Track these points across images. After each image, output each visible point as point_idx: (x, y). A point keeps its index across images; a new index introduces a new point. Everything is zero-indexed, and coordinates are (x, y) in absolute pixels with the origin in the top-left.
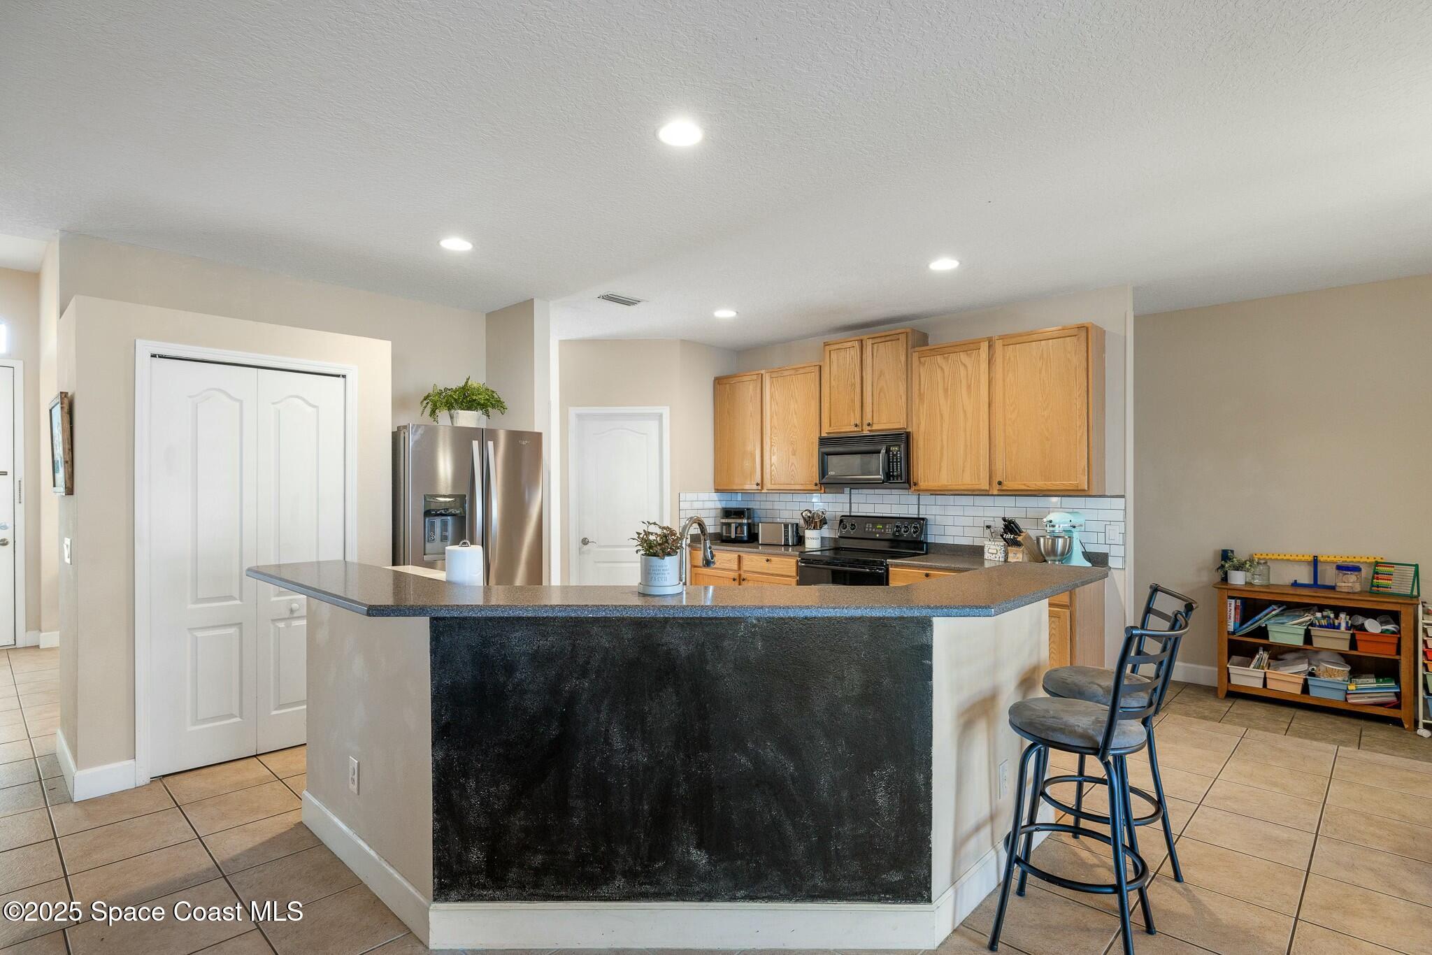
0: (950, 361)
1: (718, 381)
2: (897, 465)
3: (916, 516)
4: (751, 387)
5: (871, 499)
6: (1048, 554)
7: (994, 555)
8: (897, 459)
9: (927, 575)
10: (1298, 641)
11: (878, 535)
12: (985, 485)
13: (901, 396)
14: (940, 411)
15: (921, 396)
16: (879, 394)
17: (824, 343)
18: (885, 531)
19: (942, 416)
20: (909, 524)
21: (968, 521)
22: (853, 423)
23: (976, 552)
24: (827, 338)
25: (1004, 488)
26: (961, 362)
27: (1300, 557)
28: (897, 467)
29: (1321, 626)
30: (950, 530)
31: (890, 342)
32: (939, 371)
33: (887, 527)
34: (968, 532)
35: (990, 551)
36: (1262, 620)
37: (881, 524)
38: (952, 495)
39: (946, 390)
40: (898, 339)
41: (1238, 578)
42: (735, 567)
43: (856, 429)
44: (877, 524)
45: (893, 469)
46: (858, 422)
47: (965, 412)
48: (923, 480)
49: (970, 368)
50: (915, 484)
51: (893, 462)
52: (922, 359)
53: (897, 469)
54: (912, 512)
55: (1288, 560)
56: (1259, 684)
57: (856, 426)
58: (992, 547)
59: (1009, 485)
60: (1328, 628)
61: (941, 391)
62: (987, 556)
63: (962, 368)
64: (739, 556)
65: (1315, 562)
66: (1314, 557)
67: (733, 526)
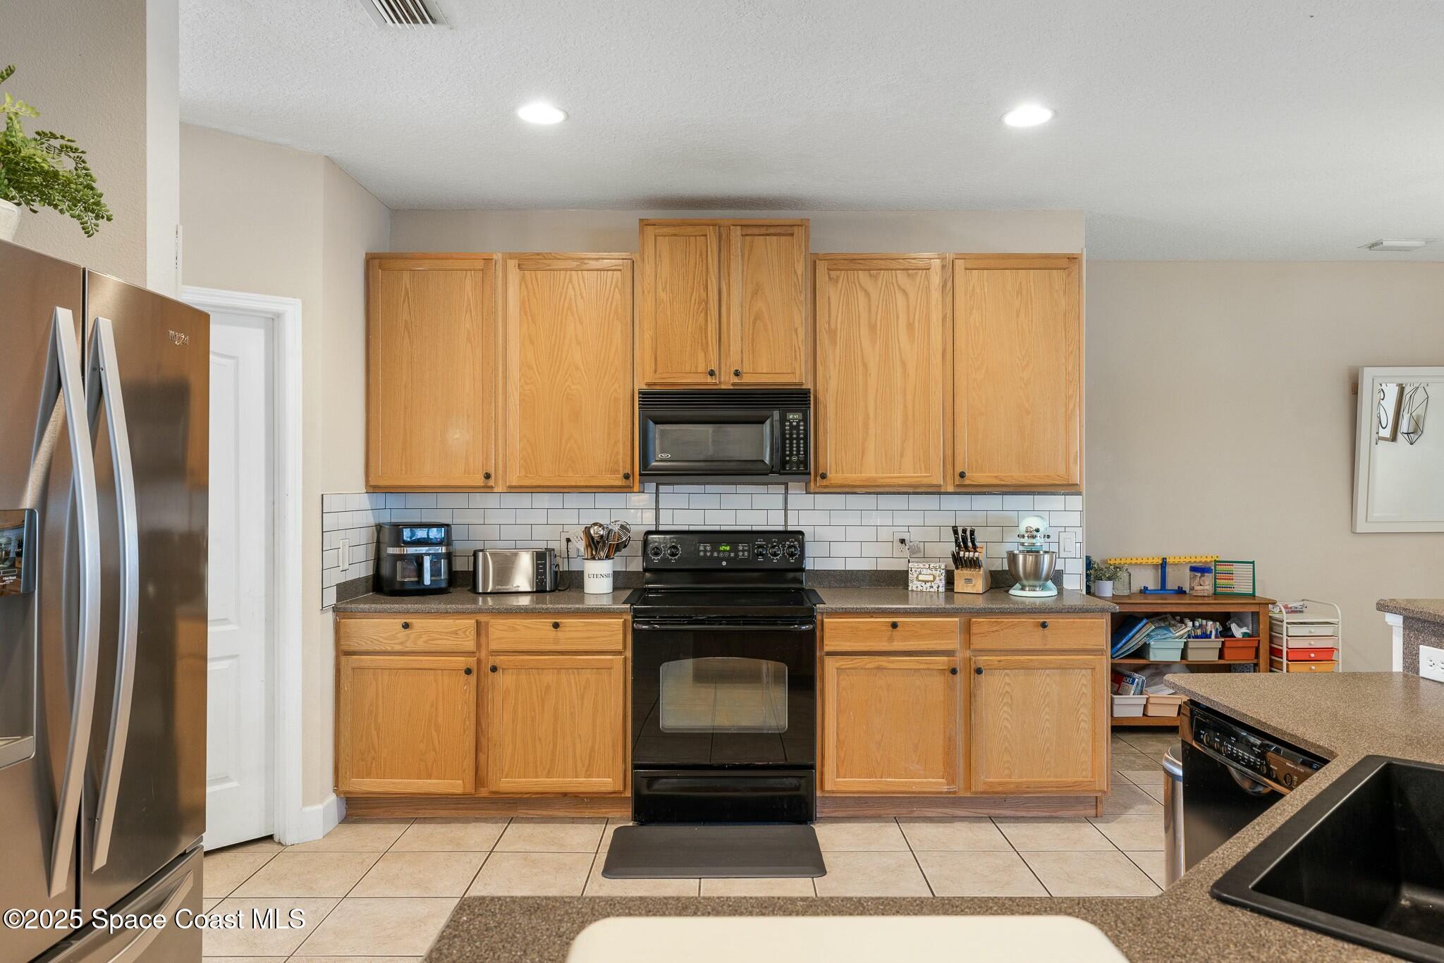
0: (880, 283)
1: (375, 264)
2: (798, 444)
3: (781, 528)
4: (468, 285)
5: (697, 501)
6: (1027, 576)
7: (929, 584)
8: (798, 434)
9: (894, 625)
10: (1176, 657)
11: (724, 563)
12: (937, 479)
13: (796, 330)
14: (863, 358)
15: (832, 333)
16: (754, 323)
17: (641, 220)
18: (737, 555)
19: (865, 365)
20: (779, 543)
21: (869, 534)
22: (701, 368)
23: (897, 580)
24: (651, 214)
25: (967, 482)
26: (898, 285)
27: (1145, 561)
28: (798, 447)
29: (1197, 637)
30: (837, 549)
31: (775, 238)
32: (861, 295)
33: (741, 548)
34: (870, 550)
35: (921, 577)
36: (1137, 637)
37: (728, 544)
38: (874, 493)
39: (872, 328)
40: (792, 235)
41: (1107, 589)
42: (470, 644)
43: (709, 380)
44: (720, 543)
45: (791, 451)
46: (714, 367)
47: (904, 364)
48: (833, 471)
49: (912, 296)
50: (824, 476)
51: (791, 439)
52: (833, 274)
53: (798, 451)
54: (775, 522)
55: (1141, 564)
56: (1138, 713)
57: (712, 373)
58: (924, 571)
59: (975, 477)
60: (1202, 638)
61: (864, 331)
62: (913, 585)
63: (900, 297)
64: (478, 623)
65: (1164, 565)
66: (1163, 559)
67: (427, 562)
